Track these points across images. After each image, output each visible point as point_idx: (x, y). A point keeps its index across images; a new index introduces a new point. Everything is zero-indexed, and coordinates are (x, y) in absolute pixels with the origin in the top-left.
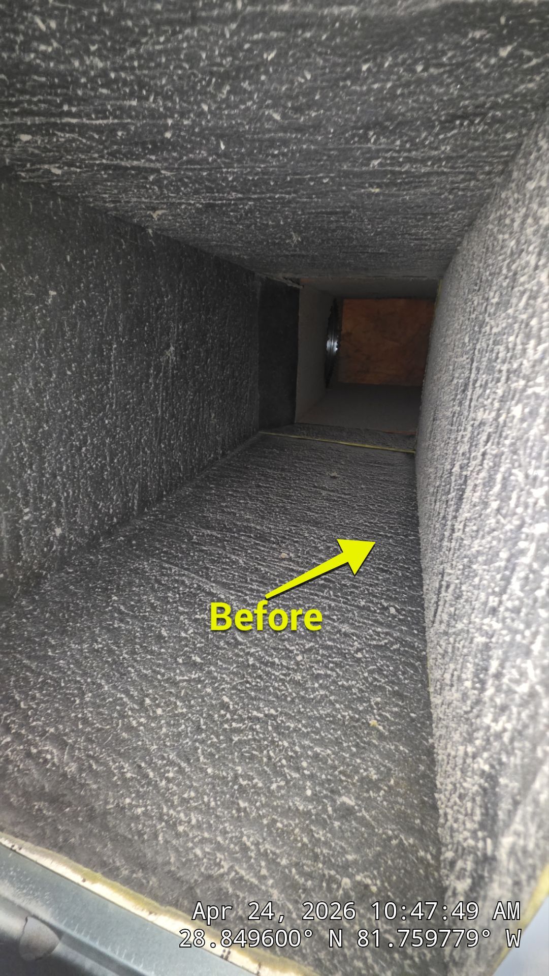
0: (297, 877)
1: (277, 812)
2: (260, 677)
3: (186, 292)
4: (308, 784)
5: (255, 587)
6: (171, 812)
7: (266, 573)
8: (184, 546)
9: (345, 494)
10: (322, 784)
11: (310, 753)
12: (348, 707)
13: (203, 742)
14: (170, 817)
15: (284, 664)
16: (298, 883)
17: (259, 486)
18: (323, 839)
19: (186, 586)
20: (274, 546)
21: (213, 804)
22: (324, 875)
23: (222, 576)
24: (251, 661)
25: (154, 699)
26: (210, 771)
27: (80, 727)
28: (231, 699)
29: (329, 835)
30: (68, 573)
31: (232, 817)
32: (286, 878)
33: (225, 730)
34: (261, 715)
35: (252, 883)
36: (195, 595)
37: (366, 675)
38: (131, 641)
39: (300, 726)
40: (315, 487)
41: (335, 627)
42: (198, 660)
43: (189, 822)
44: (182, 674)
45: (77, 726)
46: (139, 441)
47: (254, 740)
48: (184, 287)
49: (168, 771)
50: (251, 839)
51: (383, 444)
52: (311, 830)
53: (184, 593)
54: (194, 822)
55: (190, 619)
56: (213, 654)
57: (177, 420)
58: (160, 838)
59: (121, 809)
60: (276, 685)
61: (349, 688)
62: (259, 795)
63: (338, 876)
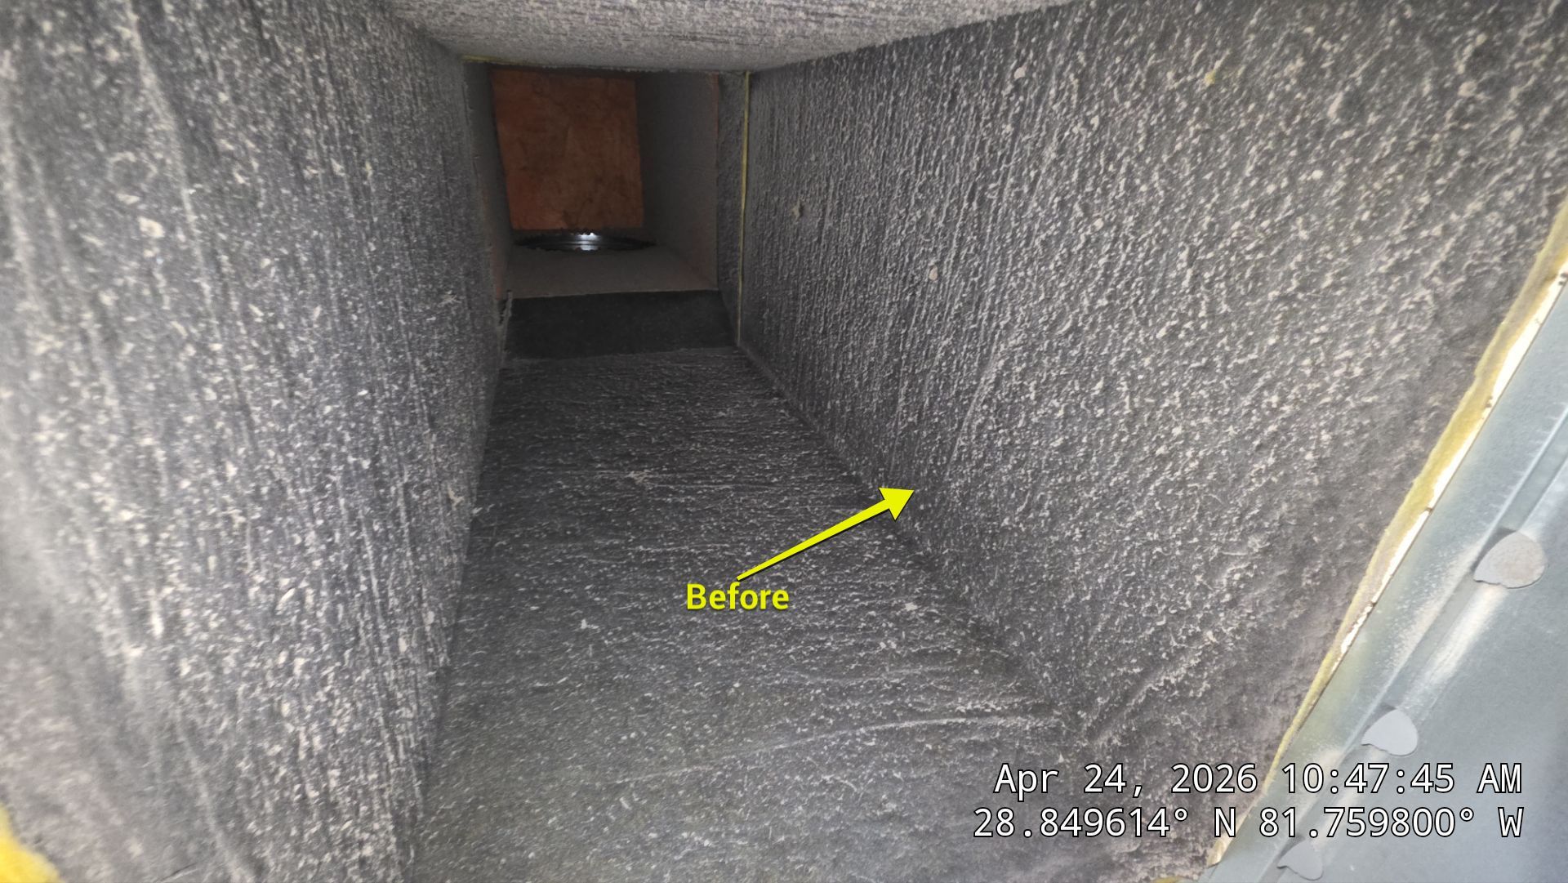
0: (1450, 175)
1: (1345, 223)
2: (1128, 286)
3: (549, 461)
4: (1303, 177)
5: (985, 314)
6: (1331, 390)
7: (962, 299)
8: (925, 434)
9: (827, 188)
10: (1304, 155)
11: (1253, 183)
12: (1181, 127)
13: (1227, 358)
14: (1339, 390)
15: (1108, 247)
16: (1461, 170)
17: (824, 332)
18: (1394, 139)
19: (986, 421)
20: (918, 293)
21: (1324, 329)
22: (1452, 129)
23: (969, 369)
24: (1103, 302)
25: (1159, 442)
26: (1272, 341)
27: (1195, 540)
28: (1161, 325)
29: (1389, 129)
30: (971, 591)
31: (1345, 295)
32: (1450, 190)
33: (1210, 327)
34: (1189, 273)
35: (1453, 248)
36: (999, 405)
37: (1128, 104)
38: (1069, 489)
39: (1209, 206)
40: (819, 241)
41: (1049, 170)
42: (1100, 385)
43: (1349, 360)
44: (1120, 407)
45: (1196, 544)
46: (771, 511)
47: (1227, 277)
48: (543, 464)
49: (1269, 404)
50: (1384, 258)
51: (739, 132)
52: (1379, 161)
53: (997, 423)
54: (1349, 353)
55: (1037, 407)
56: (1091, 364)
57: (734, 463)
58: (1369, 400)
59: (1322, 463)
60: (1141, 255)
61: (1150, 131)
62: (1315, 258)
63: (1456, 105)
